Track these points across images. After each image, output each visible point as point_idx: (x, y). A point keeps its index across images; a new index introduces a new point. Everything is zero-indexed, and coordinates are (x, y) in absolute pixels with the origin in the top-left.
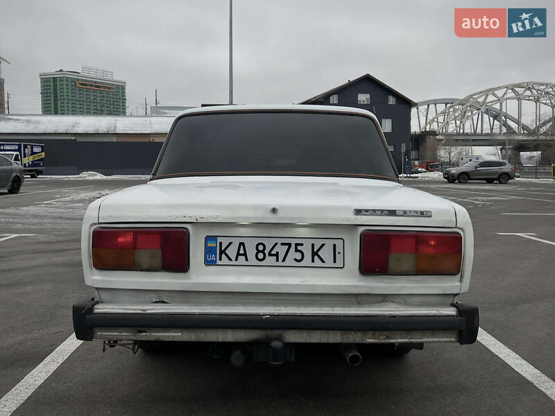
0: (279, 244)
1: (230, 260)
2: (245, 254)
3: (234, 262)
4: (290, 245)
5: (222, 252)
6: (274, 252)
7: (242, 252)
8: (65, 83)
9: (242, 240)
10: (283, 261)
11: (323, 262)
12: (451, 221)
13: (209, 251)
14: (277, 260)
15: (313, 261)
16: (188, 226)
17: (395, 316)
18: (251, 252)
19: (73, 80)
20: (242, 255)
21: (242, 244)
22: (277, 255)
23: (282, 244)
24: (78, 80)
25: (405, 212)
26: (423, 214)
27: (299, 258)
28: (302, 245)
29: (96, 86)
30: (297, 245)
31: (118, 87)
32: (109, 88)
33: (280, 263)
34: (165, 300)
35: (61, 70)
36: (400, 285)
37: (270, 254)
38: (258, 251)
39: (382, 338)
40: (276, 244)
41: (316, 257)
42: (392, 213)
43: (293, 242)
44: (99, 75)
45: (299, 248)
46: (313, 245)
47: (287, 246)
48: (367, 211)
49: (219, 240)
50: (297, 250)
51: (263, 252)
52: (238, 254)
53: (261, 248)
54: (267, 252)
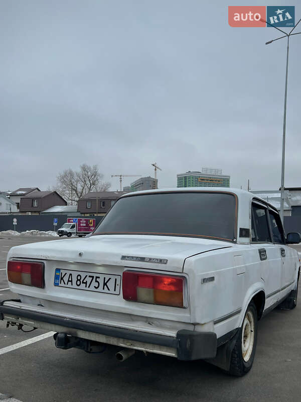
0: (88, 276)
1: (65, 284)
2: (71, 281)
3: (66, 286)
4: (93, 277)
5: (62, 279)
6: (85, 281)
7: (70, 280)
8: (192, 179)
9: (71, 272)
10: (89, 287)
11: (109, 290)
12: (180, 268)
13: (56, 277)
14: (86, 287)
15: (104, 289)
16: (45, 262)
17: (137, 331)
18: (74, 280)
19: (196, 178)
20: (70, 281)
21: (71, 274)
22: (86, 283)
23: (90, 276)
24: (199, 177)
25: (150, 259)
26: (161, 261)
27: (97, 286)
28: (99, 277)
29: (210, 180)
30: (97, 277)
31: (224, 180)
32: (219, 181)
33: (87, 289)
34: (42, 304)
35: (189, 172)
36: (149, 311)
37: (83, 283)
38: (78, 280)
39: (128, 344)
40: (86, 276)
41: (105, 286)
42: (142, 259)
43: (95, 275)
44: (213, 173)
45: (98, 280)
46: (105, 278)
47: (91, 278)
48: (128, 257)
49: (61, 271)
50: (96, 281)
51: (80, 280)
52: (69, 281)
53: (79, 278)
54: (81, 281)
